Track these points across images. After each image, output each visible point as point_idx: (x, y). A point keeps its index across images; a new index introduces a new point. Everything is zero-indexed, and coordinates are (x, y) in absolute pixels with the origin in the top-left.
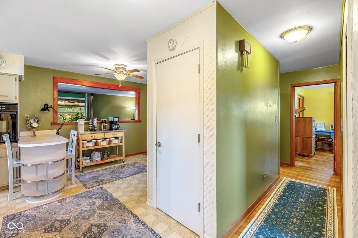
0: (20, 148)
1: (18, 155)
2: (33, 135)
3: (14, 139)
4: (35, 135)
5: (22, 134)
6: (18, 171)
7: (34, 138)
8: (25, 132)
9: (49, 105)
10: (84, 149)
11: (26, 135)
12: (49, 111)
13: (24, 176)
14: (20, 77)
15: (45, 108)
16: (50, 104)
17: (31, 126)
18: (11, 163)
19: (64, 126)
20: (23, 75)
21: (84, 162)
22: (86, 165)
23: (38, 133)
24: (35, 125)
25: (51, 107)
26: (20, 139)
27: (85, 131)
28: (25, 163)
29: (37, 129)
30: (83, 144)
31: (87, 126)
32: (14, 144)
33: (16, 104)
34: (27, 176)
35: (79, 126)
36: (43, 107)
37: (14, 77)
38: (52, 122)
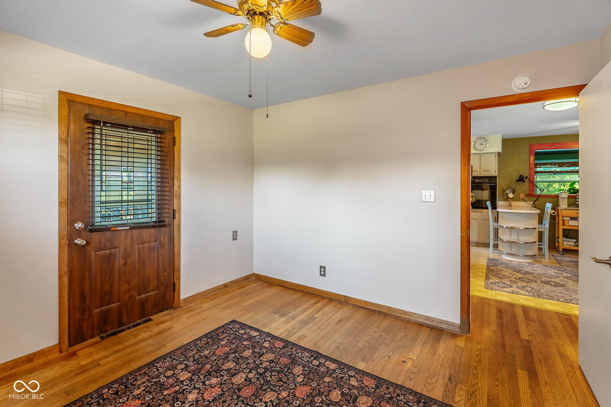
0: (498, 212)
1: (496, 220)
2: (509, 205)
3: (494, 207)
4: (511, 206)
5: (499, 203)
6: (496, 231)
7: (509, 207)
8: (502, 202)
9: (525, 176)
10: (565, 227)
11: (503, 204)
12: (524, 182)
13: (501, 235)
14: (499, 153)
15: (521, 179)
16: (526, 174)
17: (507, 197)
18: (492, 224)
19: (540, 199)
20: (501, 151)
21: (565, 243)
22: (568, 247)
23: (513, 203)
24: (511, 196)
25: (526, 177)
26: (498, 207)
27: (569, 206)
28: (502, 225)
29: (513, 199)
30: (564, 221)
31: (572, 200)
32: (494, 210)
33: (496, 177)
34: (504, 236)
35: (560, 200)
36: (518, 179)
37: (494, 154)
38: (528, 193)
